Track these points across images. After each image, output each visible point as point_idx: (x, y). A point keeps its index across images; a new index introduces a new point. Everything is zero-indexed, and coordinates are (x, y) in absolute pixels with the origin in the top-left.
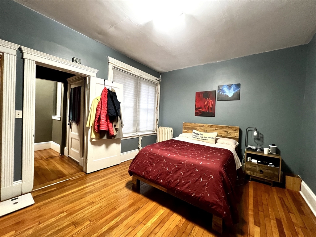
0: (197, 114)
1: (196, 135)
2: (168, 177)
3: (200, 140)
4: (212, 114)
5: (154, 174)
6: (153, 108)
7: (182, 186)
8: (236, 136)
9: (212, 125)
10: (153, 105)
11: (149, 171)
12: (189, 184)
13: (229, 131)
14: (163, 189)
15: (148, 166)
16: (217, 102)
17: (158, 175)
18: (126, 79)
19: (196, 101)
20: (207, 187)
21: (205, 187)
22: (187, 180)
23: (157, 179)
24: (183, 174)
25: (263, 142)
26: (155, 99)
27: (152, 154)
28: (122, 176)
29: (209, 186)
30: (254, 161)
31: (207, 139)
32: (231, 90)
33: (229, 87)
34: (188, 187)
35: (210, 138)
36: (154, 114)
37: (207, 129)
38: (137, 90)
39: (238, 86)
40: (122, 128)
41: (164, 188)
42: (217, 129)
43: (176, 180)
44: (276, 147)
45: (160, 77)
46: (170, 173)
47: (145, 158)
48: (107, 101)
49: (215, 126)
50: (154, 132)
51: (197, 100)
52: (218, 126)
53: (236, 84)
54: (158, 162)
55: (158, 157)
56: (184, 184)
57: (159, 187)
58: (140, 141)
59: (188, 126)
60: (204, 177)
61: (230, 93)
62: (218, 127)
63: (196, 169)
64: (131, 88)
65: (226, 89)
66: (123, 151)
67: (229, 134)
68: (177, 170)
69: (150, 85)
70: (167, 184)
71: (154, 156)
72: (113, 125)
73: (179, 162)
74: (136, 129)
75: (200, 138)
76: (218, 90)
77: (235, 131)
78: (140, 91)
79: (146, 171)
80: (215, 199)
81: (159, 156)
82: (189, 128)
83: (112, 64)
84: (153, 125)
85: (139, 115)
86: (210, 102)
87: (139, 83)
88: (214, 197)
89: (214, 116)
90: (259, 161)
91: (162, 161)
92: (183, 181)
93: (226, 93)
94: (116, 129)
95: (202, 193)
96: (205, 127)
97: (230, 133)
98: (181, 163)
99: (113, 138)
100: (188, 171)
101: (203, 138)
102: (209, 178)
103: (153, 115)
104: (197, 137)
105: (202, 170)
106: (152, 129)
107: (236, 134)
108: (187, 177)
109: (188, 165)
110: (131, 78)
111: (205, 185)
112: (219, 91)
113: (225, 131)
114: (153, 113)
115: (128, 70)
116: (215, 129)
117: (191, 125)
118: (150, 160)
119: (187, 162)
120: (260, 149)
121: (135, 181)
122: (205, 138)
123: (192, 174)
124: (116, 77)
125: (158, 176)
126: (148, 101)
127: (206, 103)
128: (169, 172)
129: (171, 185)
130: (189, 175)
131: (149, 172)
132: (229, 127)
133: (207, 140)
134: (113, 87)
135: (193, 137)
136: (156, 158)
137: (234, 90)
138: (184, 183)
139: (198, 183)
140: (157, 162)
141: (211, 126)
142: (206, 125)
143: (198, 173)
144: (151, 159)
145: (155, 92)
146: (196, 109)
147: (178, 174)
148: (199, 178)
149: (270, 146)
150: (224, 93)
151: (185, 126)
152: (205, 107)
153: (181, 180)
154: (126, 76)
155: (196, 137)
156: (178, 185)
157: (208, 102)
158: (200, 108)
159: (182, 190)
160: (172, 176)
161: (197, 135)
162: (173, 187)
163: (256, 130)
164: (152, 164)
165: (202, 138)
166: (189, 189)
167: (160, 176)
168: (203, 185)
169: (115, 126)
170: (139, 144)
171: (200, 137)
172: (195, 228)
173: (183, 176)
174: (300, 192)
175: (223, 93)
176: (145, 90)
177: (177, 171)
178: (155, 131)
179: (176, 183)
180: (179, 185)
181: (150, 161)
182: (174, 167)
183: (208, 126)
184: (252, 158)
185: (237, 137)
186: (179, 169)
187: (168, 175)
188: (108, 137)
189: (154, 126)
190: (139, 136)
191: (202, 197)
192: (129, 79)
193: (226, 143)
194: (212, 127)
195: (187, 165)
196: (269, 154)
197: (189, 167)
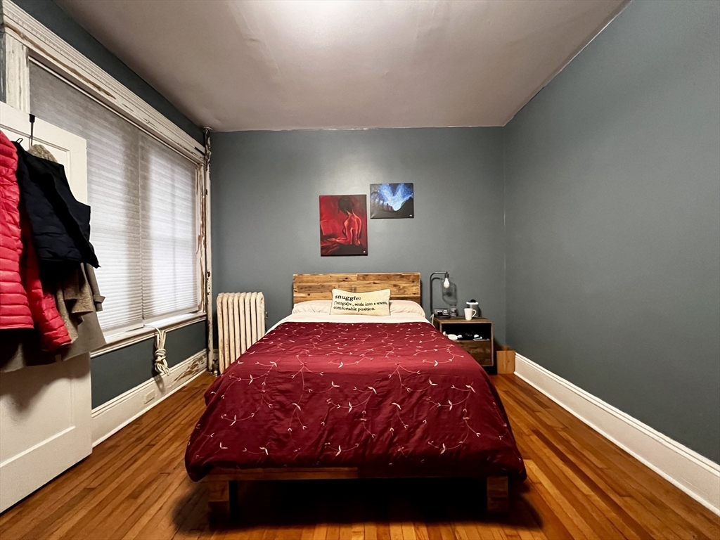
0: (326, 252)
1: (344, 301)
2: (356, 432)
3: (356, 312)
4: (361, 251)
5: (308, 438)
6: (190, 236)
7: (408, 441)
8: (415, 294)
9: (367, 275)
10: (190, 228)
11: (287, 435)
12: (422, 426)
13: (402, 284)
14: (343, 473)
15: (278, 418)
16: (370, 221)
17: (325, 436)
18: (91, 124)
19: (321, 220)
20: (467, 418)
21: (464, 418)
22: (417, 417)
23: (323, 450)
24: (399, 406)
25: (456, 298)
26: (194, 209)
27: (284, 376)
28: (134, 496)
29: (471, 415)
30: (453, 337)
31: (373, 306)
32: (396, 196)
33: (394, 188)
34: (422, 439)
35: (378, 304)
36: (195, 255)
37: (355, 286)
38: (138, 173)
39: (409, 187)
40: (97, 309)
41: (346, 469)
42: (377, 282)
43: (386, 429)
44: (477, 303)
45: (209, 142)
46: (361, 415)
47: (257, 397)
48: (16, 198)
49: (373, 275)
50: (196, 312)
51: (324, 216)
52: (379, 275)
53: (405, 184)
54: (313, 394)
55: (307, 380)
56: (410, 434)
57: (329, 472)
58: (161, 350)
59: (307, 282)
60: (454, 397)
61: (396, 203)
62: (379, 278)
63: (430, 382)
64: (111, 159)
65: (386, 192)
66: (99, 398)
67: (402, 291)
68: (380, 399)
69: (179, 165)
70: (361, 451)
71: (289, 380)
72: (61, 300)
73: (380, 377)
74: (141, 307)
75: (356, 307)
76: (371, 194)
77: (413, 282)
78: (146, 178)
79: (274, 440)
80: (495, 438)
81: (309, 378)
82: (310, 287)
83: (24, 37)
84: (191, 291)
85: (148, 259)
86: (356, 220)
87: (143, 148)
88: (491, 436)
89: (366, 255)
90: (460, 336)
91: (324, 388)
92: (406, 426)
93: (388, 202)
94: (76, 319)
95: (463, 435)
96: (352, 281)
97: (404, 287)
98: (387, 379)
99: (58, 357)
100: (411, 394)
101: (364, 307)
102: (466, 393)
103: (190, 260)
104: (350, 307)
105: (444, 381)
106: (191, 304)
107: (414, 288)
108: (412, 409)
109: (409, 377)
110: (111, 123)
111: (463, 414)
112: (372, 197)
113: (395, 286)
114: (190, 252)
115: (99, 88)
116: (375, 283)
117: (315, 278)
118: (278, 398)
119: (401, 370)
120: (456, 311)
121: (223, 491)
122: (367, 307)
123: (424, 398)
124: (46, 105)
125: (323, 440)
126: (173, 213)
127: (346, 223)
128: (357, 415)
129: (374, 451)
130: (416, 403)
131: (285, 440)
132: (402, 277)
133: (373, 309)
134: (38, 140)
135: (339, 308)
136: (299, 386)
137: (404, 197)
138: (409, 429)
139: (444, 417)
140: (308, 396)
141: (365, 277)
142: (353, 276)
143: (439, 389)
144: (283, 392)
145: (194, 187)
146: (323, 238)
147: (386, 411)
148: (444, 402)
149: (468, 303)
150: (384, 200)
151: (301, 284)
152: (345, 234)
153: (399, 427)
154: (92, 112)
155: (345, 306)
156: (395, 440)
157: (350, 221)
158: (331, 236)
159: (411, 450)
160: (371, 423)
161: (346, 302)
162: (381, 452)
163: (447, 276)
164: (287, 410)
165: (361, 307)
166: (428, 439)
167: (332, 437)
168: (459, 413)
169: (70, 304)
170: (159, 359)
171: (356, 305)
172: (458, 533)
173: (402, 412)
174: (515, 373)
175: (381, 202)
176: (163, 175)
177: (380, 402)
178: (200, 308)
179: (389, 439)
180: (397, 441)
181: (279, 402)
182: (368, 395)
183: (358, 279)
184: (448, 333)
185: (417, 294)
186: (385, 397)
187: (354, 425)
188: (30, 361)
189: (195, 294)
190: (155, 331)
191: (465, 448)
192: (105, 127)
193: (408, 309)
194: (367, 278)
195: (403, 379)
196: (473, 318)
197: (411, 381)
